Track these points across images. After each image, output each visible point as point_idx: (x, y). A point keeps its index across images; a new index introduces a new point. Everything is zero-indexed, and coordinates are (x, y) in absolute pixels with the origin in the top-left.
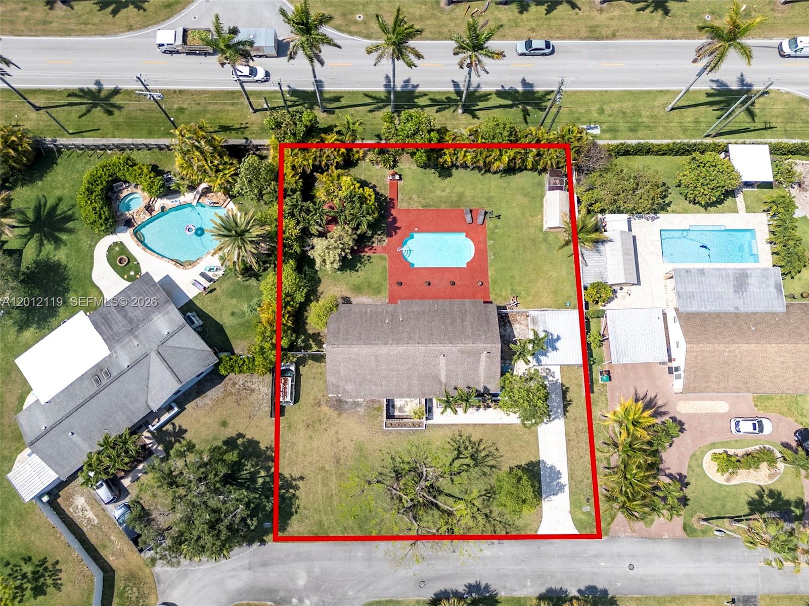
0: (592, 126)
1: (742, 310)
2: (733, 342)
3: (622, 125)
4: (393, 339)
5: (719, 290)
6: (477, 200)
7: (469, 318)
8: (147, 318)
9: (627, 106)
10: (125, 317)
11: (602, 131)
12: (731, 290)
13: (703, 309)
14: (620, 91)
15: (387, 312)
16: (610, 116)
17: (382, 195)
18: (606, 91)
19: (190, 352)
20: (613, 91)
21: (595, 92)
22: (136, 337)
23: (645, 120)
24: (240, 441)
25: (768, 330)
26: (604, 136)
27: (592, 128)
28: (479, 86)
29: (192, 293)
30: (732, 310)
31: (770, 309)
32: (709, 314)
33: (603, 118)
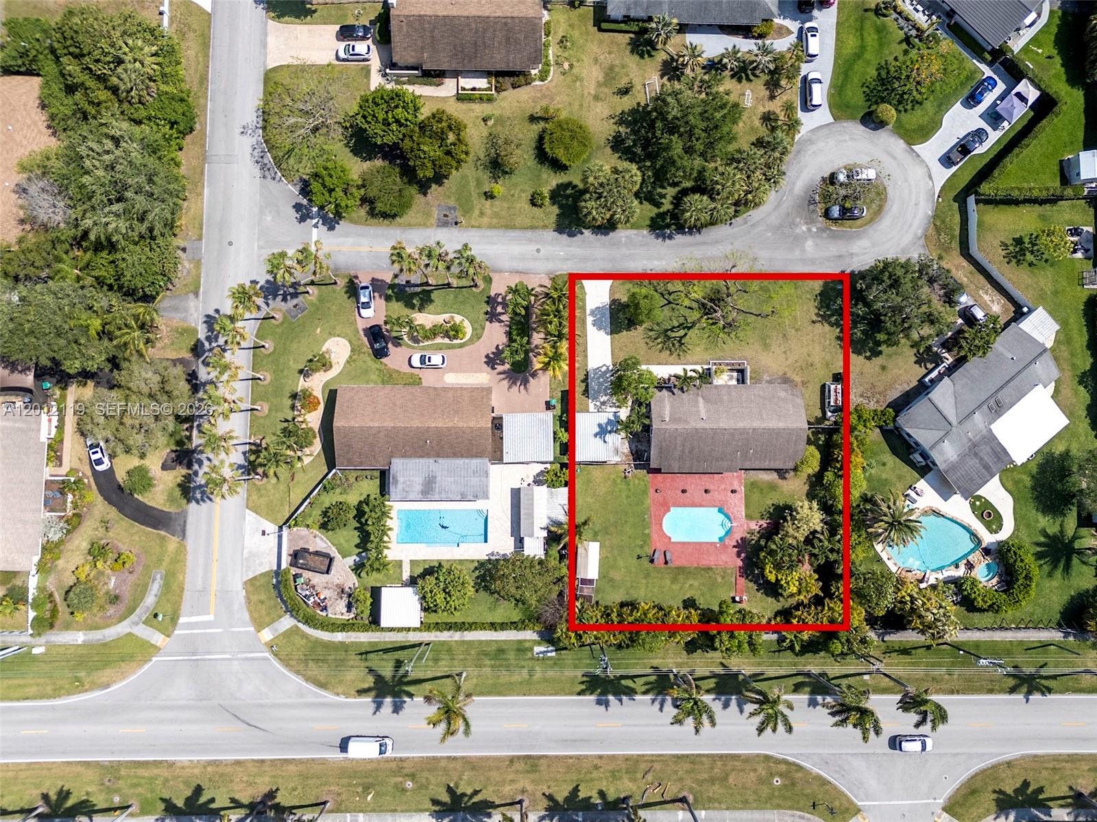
0: (541, 655)
1: (431, 461)
2: (449, 429)
3: (511, 655)
4: (748, 433)
5: (450, 479)
6: (659, 576)
7: (677, 453)
8: (963, 457)
9: (505, 677)
10: (981, 459)
11: (532, 649)
12: (438, 478)
13: (467, 461)
14: (510, 695)
15: (750, 460)
16: (523, 667)
17: (751, 581)
18: (524, 695)
19: (922, 426)
20: (518, 695)
21: (536, 695)
22: (970, 440)
23: (488, 662)
24: (868, 354)
25: (415, 440)
26: (531, 644)
27: (541, 653)
28: (653, 701)
29: (922, 485)
30: (440, 460)
31: (406, 461)
32: (462, 456)
33: (530, 663)
